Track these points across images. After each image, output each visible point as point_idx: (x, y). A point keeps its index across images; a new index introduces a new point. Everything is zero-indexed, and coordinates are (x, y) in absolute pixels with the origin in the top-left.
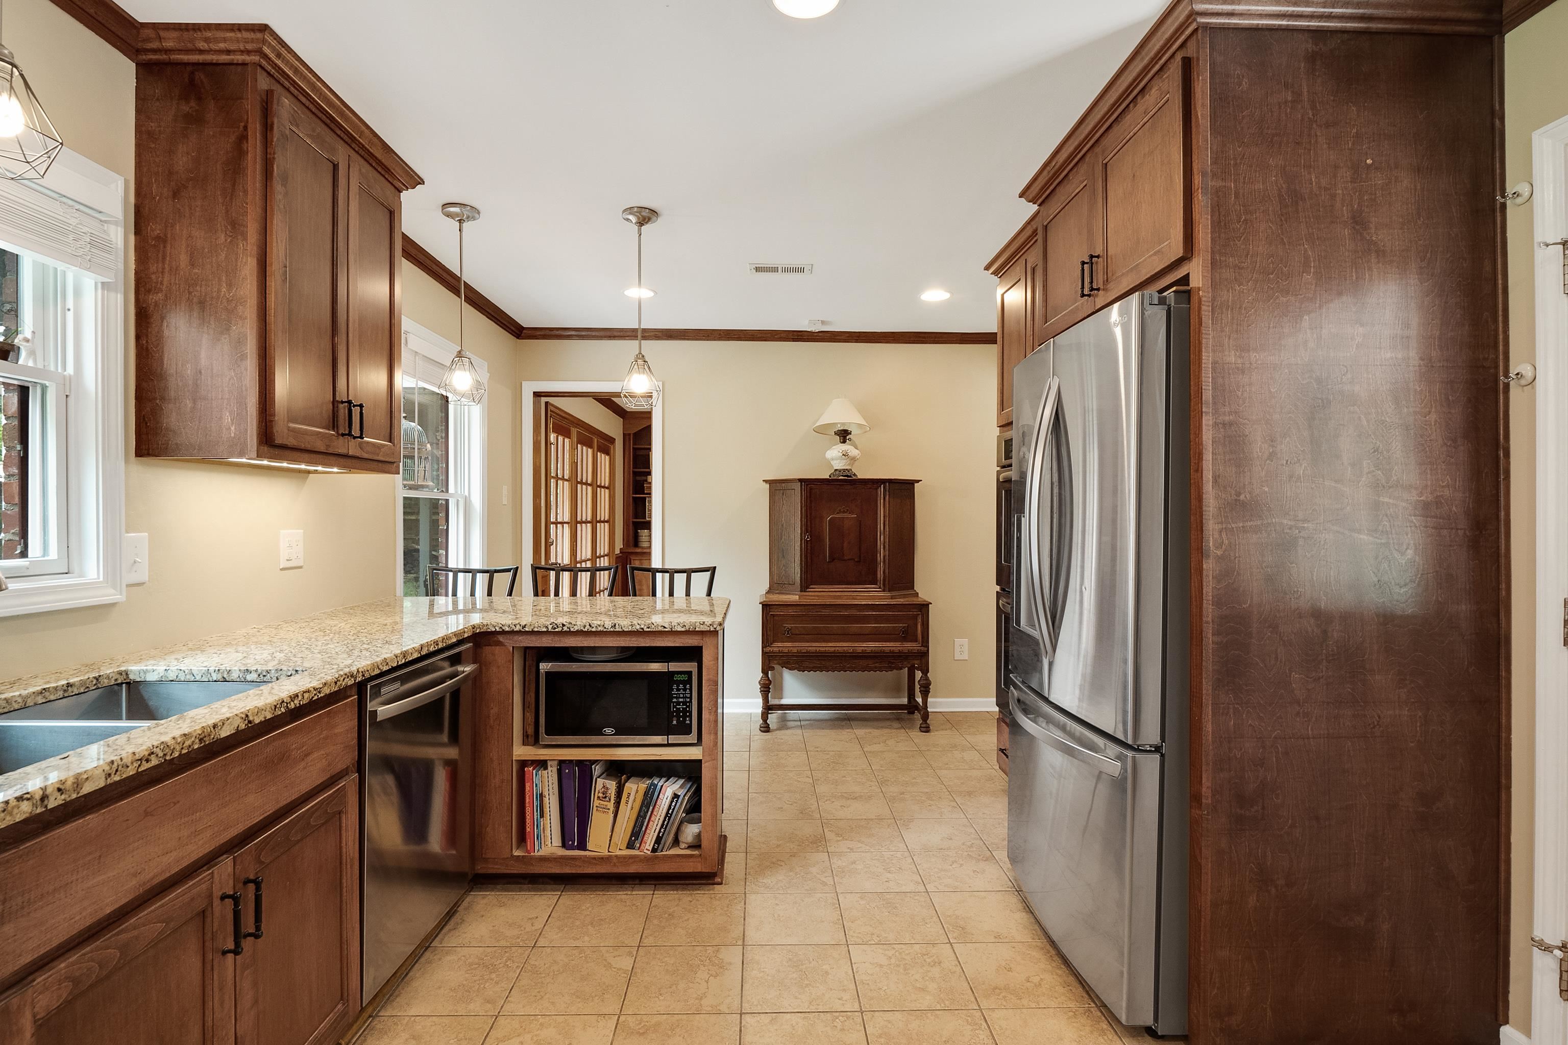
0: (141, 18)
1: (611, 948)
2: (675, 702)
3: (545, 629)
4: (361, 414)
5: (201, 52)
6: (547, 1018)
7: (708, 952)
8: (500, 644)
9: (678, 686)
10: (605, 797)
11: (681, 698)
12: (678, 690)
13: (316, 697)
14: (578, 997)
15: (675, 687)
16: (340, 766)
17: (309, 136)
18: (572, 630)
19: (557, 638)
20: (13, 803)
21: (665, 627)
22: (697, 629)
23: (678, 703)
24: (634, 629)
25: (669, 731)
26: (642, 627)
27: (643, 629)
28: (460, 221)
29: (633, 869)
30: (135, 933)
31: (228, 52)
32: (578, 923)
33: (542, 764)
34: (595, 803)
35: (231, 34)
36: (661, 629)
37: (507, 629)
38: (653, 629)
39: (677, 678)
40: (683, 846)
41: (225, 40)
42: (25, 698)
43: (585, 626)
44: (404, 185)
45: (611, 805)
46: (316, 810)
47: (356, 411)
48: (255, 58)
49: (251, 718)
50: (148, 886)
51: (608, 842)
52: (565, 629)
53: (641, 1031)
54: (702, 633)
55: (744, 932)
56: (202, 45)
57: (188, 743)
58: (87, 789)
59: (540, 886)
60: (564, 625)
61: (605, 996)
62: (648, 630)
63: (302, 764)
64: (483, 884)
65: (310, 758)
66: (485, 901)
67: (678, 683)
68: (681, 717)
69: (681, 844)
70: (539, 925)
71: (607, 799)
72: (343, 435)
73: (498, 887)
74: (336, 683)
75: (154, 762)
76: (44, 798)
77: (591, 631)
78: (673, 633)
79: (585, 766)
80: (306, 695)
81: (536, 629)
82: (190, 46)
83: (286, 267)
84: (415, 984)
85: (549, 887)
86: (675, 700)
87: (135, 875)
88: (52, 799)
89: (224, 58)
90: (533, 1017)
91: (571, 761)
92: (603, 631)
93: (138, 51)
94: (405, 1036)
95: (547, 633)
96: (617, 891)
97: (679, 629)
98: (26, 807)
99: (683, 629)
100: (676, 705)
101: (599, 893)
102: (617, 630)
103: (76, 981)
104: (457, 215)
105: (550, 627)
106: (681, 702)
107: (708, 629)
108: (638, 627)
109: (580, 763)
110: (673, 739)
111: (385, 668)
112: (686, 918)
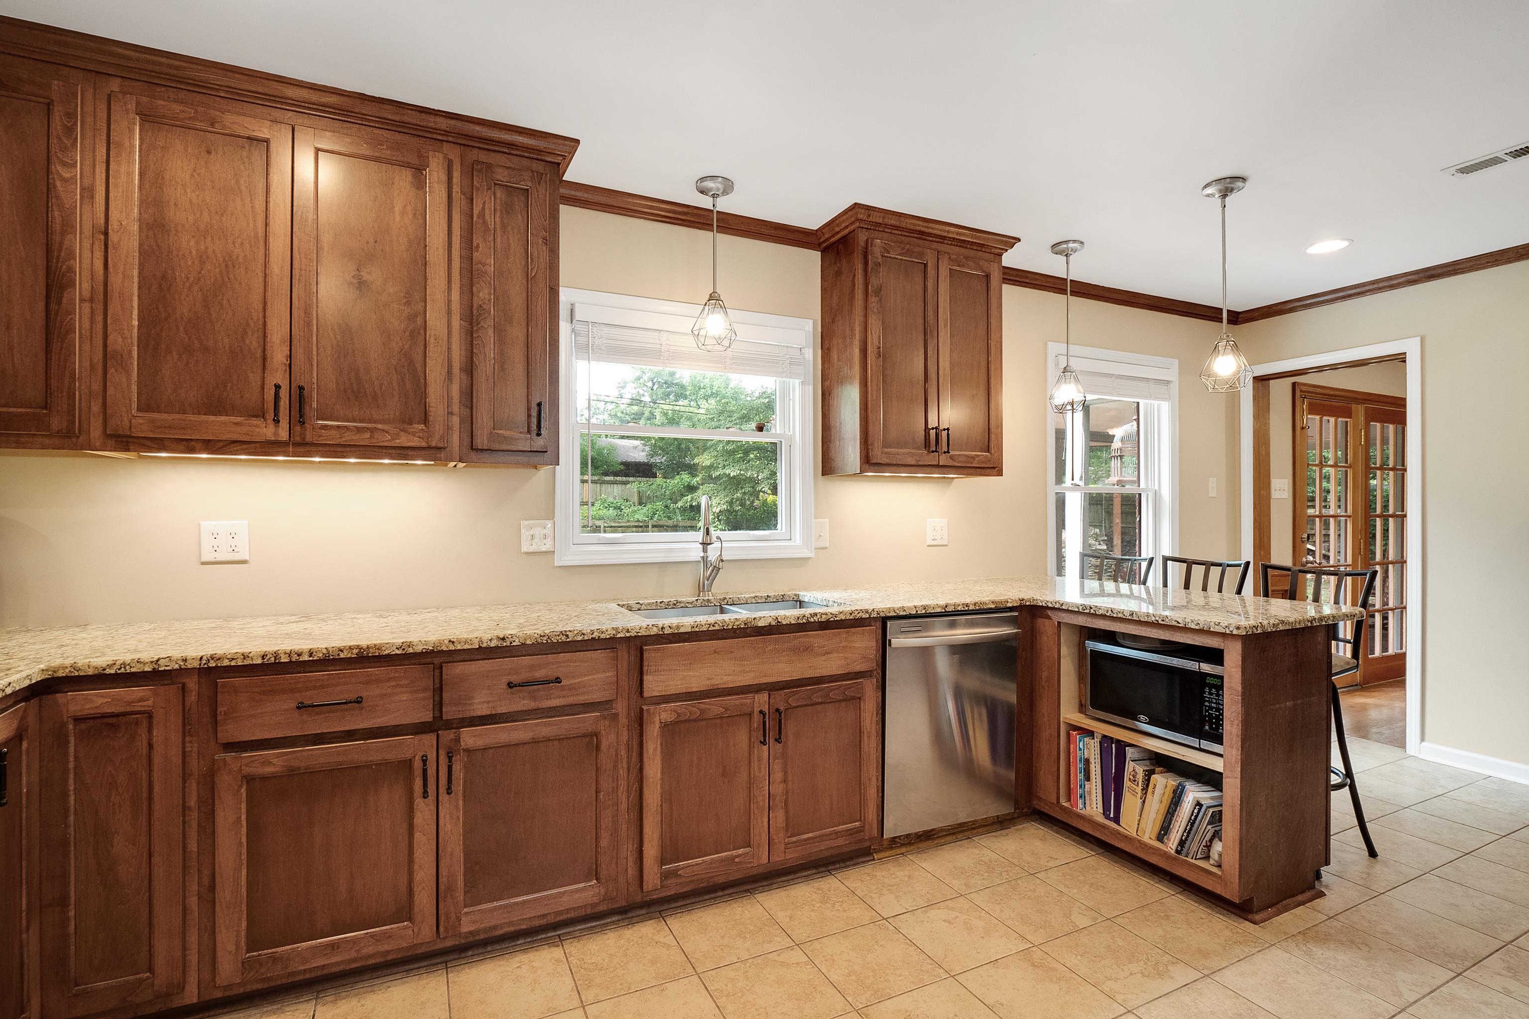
0: (815, 227)
1: (1085, 907)
2: (1207, 706)
3: (1077, 610)
4: (948, 434)
5: (838, 233)
6: (988, 916)
7: (1164, 958)
8: (1049, 618)
9: (1210, 690)
10: (1135, 781)
11: (1214, 703)
12: (1210, 694)
13: (832, 619)
14: (1022, 918)
15: (1207, 690)
16: (859, 667)
17: (900, 254)
18: (1097, 613)
19: (1089, 620)
20: (650, 626)
21: (1179, 623)
22: (1212, 629)
23: (1211, 708)
24: (1149, 620)
25: (1201, 735)
26: (1157, 619)
27: (1157, 621)
28: (1066, 255)
29: (1153, 859)
30: (708, 707)
31: (847, 227)
32: (1082, 878)
33: (1091, 734)
34: (1127, 783)
35: (845, 217)
36: (1174, 623)
37: (1050, 605)
38: (1167, 622)
39: (1209, 680)
40: (1212, 862)
41: (843, 221)
42: (747, 599)
43: (1108, 611)
44: (1002, 249)
45: (1139, 789)
46: (834, 689)
47: (944, 433)
48: (857, 224)
49: (780, 620)
50: (715, 687)
51: (1136, 825)
52: (1092, 611)
53: (1036, 964)
54: (1223, 635)
55: (1224, 968)
56: (837, 229)
57: (737, 623)
58: (682, 630)
59: (1084, 842)
60: (1091, 608)
61: (1041, 930)
62: (1162, 623)
63: (824, 658)
64: (1046, 821)
65: (830, 656)
66: (1036, 832)
67: (1211, 686)
68: (1214, 723)
69: (1211, 859)
70: (1052, 864)
71: (1136, 783)
72: (933, 452)
73: (1055, 828)
74: (851, 614)
75: (717, 628)
76: (662, 628)
77: (1113, 617)
78: (1185, 629)
79: (1122, 746)
80: (824, 616)
81: (1070, 609)
82: (834, 232)
83: (879, 348)
84: (940, 852)
85: (1091, 845)
86: (1207, 704)
87: (709, 679)
88: (666, 629)
89: (847, 231)
90: (980, 909)
91: (1112, 738)
92: (1122, 618)
93: (819, 245)
94: (907, 873)
95: (1078, 613)
96: (1142, 876)
97: (1193, 626)
98: (655, 629)
99: (1197, 627)
100: (1209, 710)
101: (1125, 869)
102: (1134, 618)
103: (679, 715)
104: (1064, 251)
105: (1081, 608)
106: (1214, 708)
107: (1224, 631)
108: (1153, 619)
109: (1118, 742)
110: (1205, 744)
111: (902, 613)
112: (1179, 926)
